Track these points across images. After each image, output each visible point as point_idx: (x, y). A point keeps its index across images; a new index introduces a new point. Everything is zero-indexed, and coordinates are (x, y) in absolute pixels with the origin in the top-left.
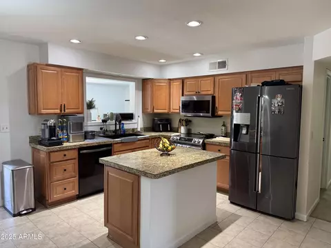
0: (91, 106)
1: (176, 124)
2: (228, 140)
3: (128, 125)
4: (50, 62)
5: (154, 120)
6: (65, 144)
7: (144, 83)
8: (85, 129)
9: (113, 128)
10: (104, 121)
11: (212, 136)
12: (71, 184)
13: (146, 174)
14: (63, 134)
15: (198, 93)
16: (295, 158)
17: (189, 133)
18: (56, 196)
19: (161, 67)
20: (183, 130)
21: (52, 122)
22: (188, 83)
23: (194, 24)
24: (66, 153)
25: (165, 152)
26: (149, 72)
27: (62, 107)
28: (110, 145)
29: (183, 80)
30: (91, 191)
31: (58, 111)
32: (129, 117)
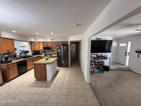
0: (16, 49)
1: (41, 53)
2: (57, 55)
3: (28, 54)
4: (2, 37)
5: (35, 52)
6: (13, 62)
7: (31, 43)
8: (17, 56)
9: (23, 55)
10: (21, 54)
11: (51, 55)
12: (16, 73)
13: (48, 64)
14: (10, 59)
15: (48, 46)
16: (68, 57)
17: (45, 55)
18: (11, 78)
19: (36, 38)
20: (44, 54)
21: (6, 56)
22: (44, 43)
23: (52, 33)
24: (13, 64)
25: (47, 59)
26: (33, 40)
27: (8, 51)
28: (26, 60)
29: (43, 42)
30: (22, 73)
31: (7, 52)
32: (28, 52)
